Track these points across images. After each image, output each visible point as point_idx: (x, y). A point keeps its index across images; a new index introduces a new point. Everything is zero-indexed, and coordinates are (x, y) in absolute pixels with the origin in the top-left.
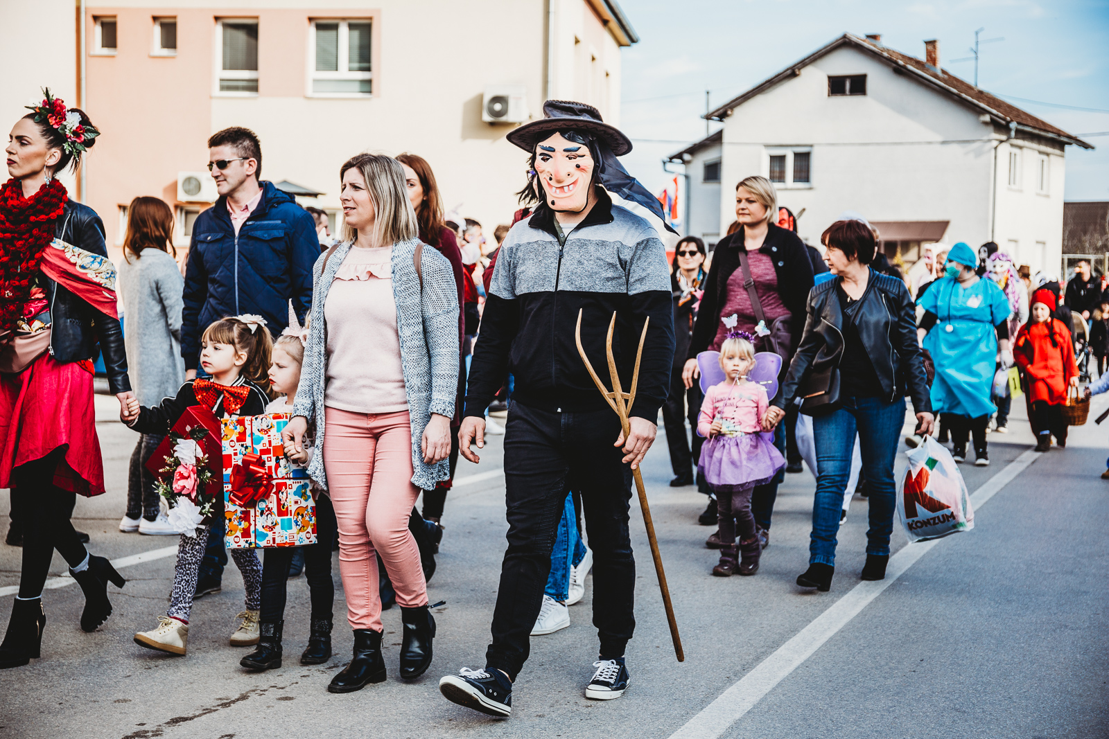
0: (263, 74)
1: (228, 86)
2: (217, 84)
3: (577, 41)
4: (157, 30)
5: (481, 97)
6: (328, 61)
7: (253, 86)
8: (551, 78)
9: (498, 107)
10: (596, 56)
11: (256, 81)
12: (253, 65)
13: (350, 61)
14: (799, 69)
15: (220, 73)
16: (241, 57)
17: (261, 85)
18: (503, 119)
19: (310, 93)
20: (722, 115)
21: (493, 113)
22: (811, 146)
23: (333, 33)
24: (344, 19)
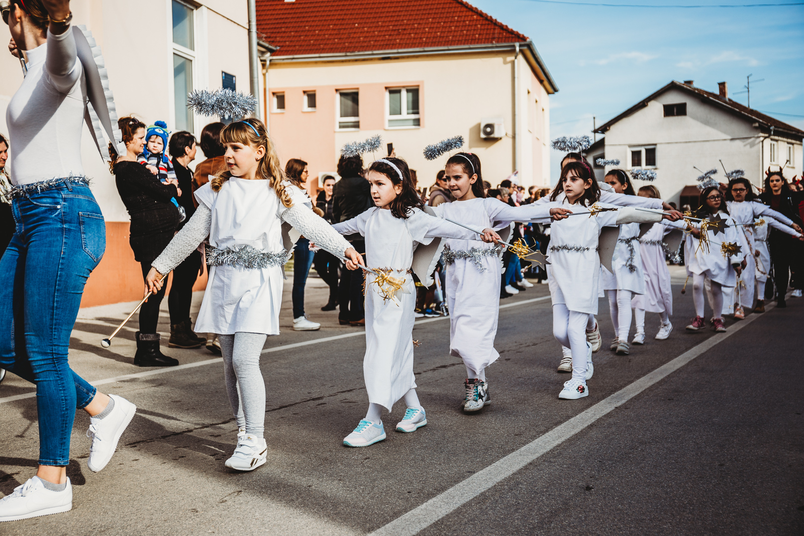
0: (362, 118)
1: (343, 126)
2: (337, 125)
3: (529, 92)
4: (306, 98)
5: (479, 125)
6: (395, 110)
7: (356, 125)
8: (517, 113)
9: (489, 130)
10: (538, 100)
11: (358, 122)
12: (356, 113)
13: (408, 109)
14: (647, 102)
15: (339, 119)
16: (350, 110)
17: (361, 124)
18: (492, 136)
19: (387, 127)
20: (604, 129)
21: (486, 133)
22: (655, 145)
23: (398, 95)
24: (404, 87)
